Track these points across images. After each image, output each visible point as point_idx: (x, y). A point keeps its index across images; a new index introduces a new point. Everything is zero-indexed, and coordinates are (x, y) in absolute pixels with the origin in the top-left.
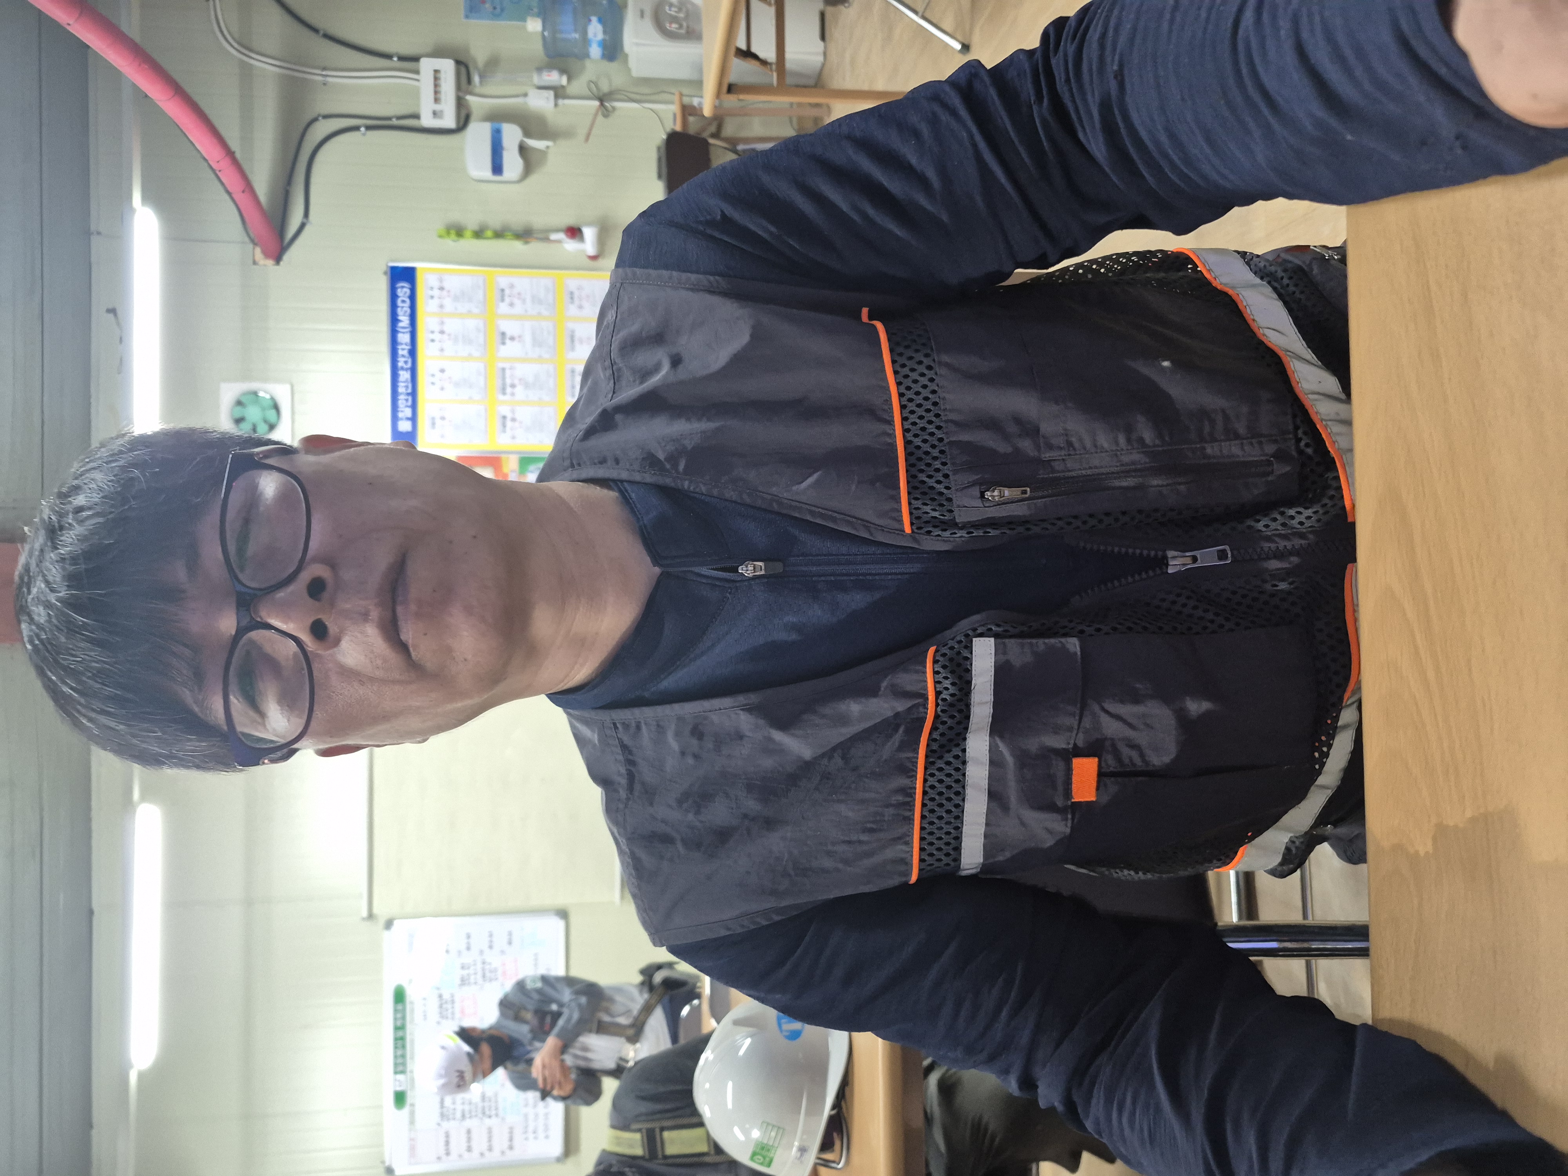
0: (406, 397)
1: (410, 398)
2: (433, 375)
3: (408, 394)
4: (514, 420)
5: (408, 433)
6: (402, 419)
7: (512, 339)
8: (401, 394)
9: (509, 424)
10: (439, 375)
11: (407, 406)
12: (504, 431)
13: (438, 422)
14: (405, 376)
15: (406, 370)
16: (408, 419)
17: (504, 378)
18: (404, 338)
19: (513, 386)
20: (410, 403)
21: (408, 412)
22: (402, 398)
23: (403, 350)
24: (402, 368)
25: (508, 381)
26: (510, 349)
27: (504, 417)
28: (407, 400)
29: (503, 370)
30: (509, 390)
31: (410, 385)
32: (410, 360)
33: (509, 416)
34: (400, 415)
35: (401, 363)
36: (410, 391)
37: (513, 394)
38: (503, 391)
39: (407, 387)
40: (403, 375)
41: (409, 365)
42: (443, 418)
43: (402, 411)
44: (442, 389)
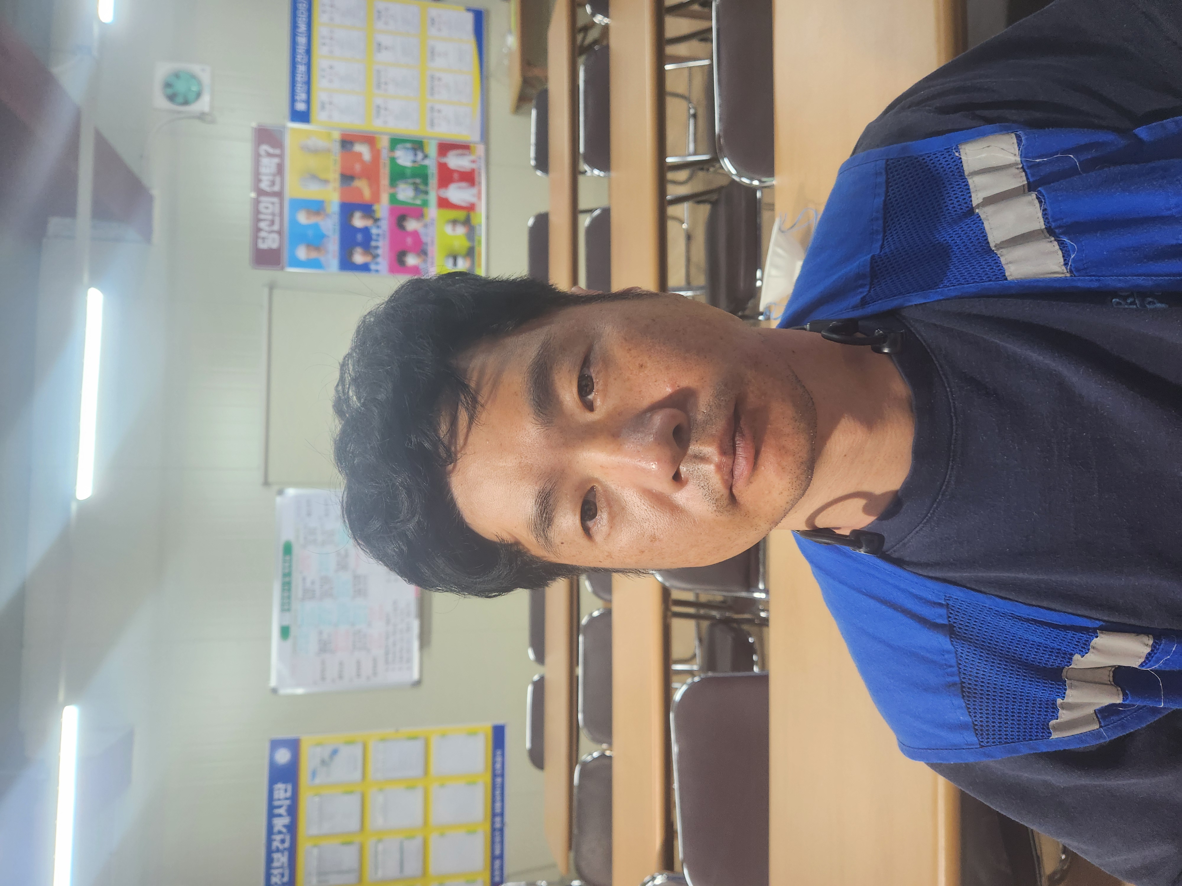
0: (302, 85)
1: (305, 86)
2: (324, 70)
3: (304, 83)
4: (386, 109)
5: (302, 112)
6: (297, 101)
7: (386, 48)
8: (298, 82)
9: (382, 112)
10: (328, 70)
11: (303, 92)
12: (378, 117)
13: (327, 106)
14: (301, 69)
15: (303, 65)
16: (303, 101)
17: (379, 77)
18: (302, 40)
19: (386, 84)
20: (305, 90)
21: (304, 96)
22: (299, 85)
23: (301, 49)
24: (299, 63)
25: (382, 80)
26: (384, 56)
27: (378, 107)
28: (303, 87)
29: (379, 71)
30: (383, 86)
31: (306, 76)
32: (306, 58)
33: (382, 106)
34: (298, 98)
35: (299, 58)
36: (305, 81)
37: (386, 90)
38: (378, 86)
39: (303, 77)
41: (306, 61)
42: (331, 103)
43: (298, 95)
44: (331, 81)
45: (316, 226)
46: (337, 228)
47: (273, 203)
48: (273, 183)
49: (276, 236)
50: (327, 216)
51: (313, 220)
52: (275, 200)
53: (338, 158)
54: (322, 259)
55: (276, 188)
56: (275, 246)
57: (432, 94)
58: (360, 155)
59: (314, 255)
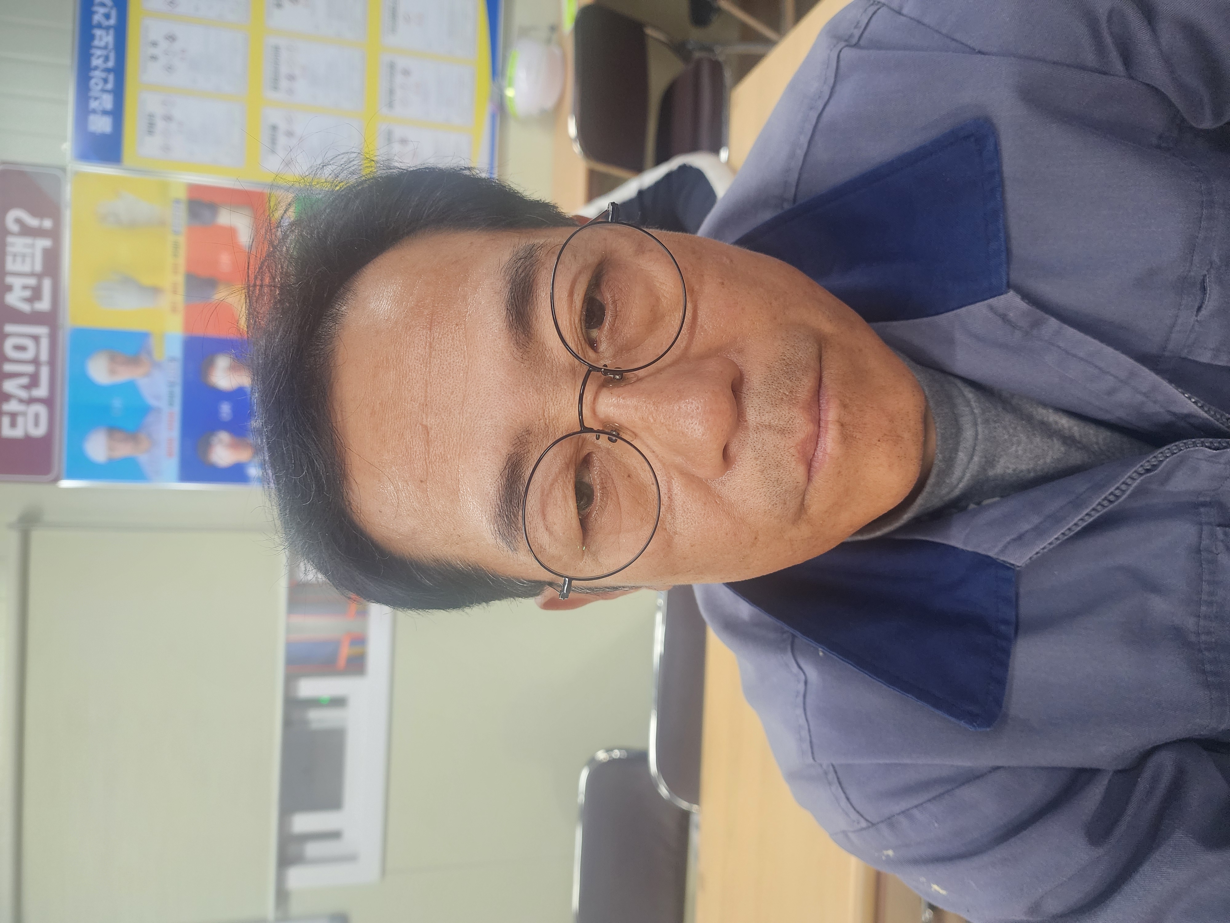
0: (104, 75)
1: (111, 77)
2: (154, 44)
3: (108, 70)
4: (290, 134)
5: (103, 137)
6: (94, 111)
8: (96, 68)
9: (282, 140)
10: (164, 45)
11: (104, 91)
12: (273, 151)
13: (160, 125)
14: (103, 38)
15: (107, 28)
16: (105, 113)
17: (276, 63)
19: (291, 78)
20: (110, 86)
21: (107, 102)
22: (97, 74)
24: (99, 26)
25: (284, 70)
27: (274, 128)
28: (106, 81)
29: (277, 49)
30: (284, 84)
31: (112, 56)
32: (114, 13)
33: (283, 126)
34: (93, 104)
36: (111, 64)
37: (290, 92)
38: (275, 82)
39: (107, 59)
40: (101, 39)
41: (112, 21)
42: (168, 118)
43: (96, 99)
44: (169, 68)
45: (131, 388)
46: (178, 391)
47: (36, 338)
48: (36, 294)
49: (42, 410)
50: (156, 365)
51: (124, 375)
52: (42, 331)
53: (182, 240)
54: (143, 458)
55: (44, 305)
56: (39, 432)
57: (391, 105)
58: (232, 232)
59: (124, 450)
